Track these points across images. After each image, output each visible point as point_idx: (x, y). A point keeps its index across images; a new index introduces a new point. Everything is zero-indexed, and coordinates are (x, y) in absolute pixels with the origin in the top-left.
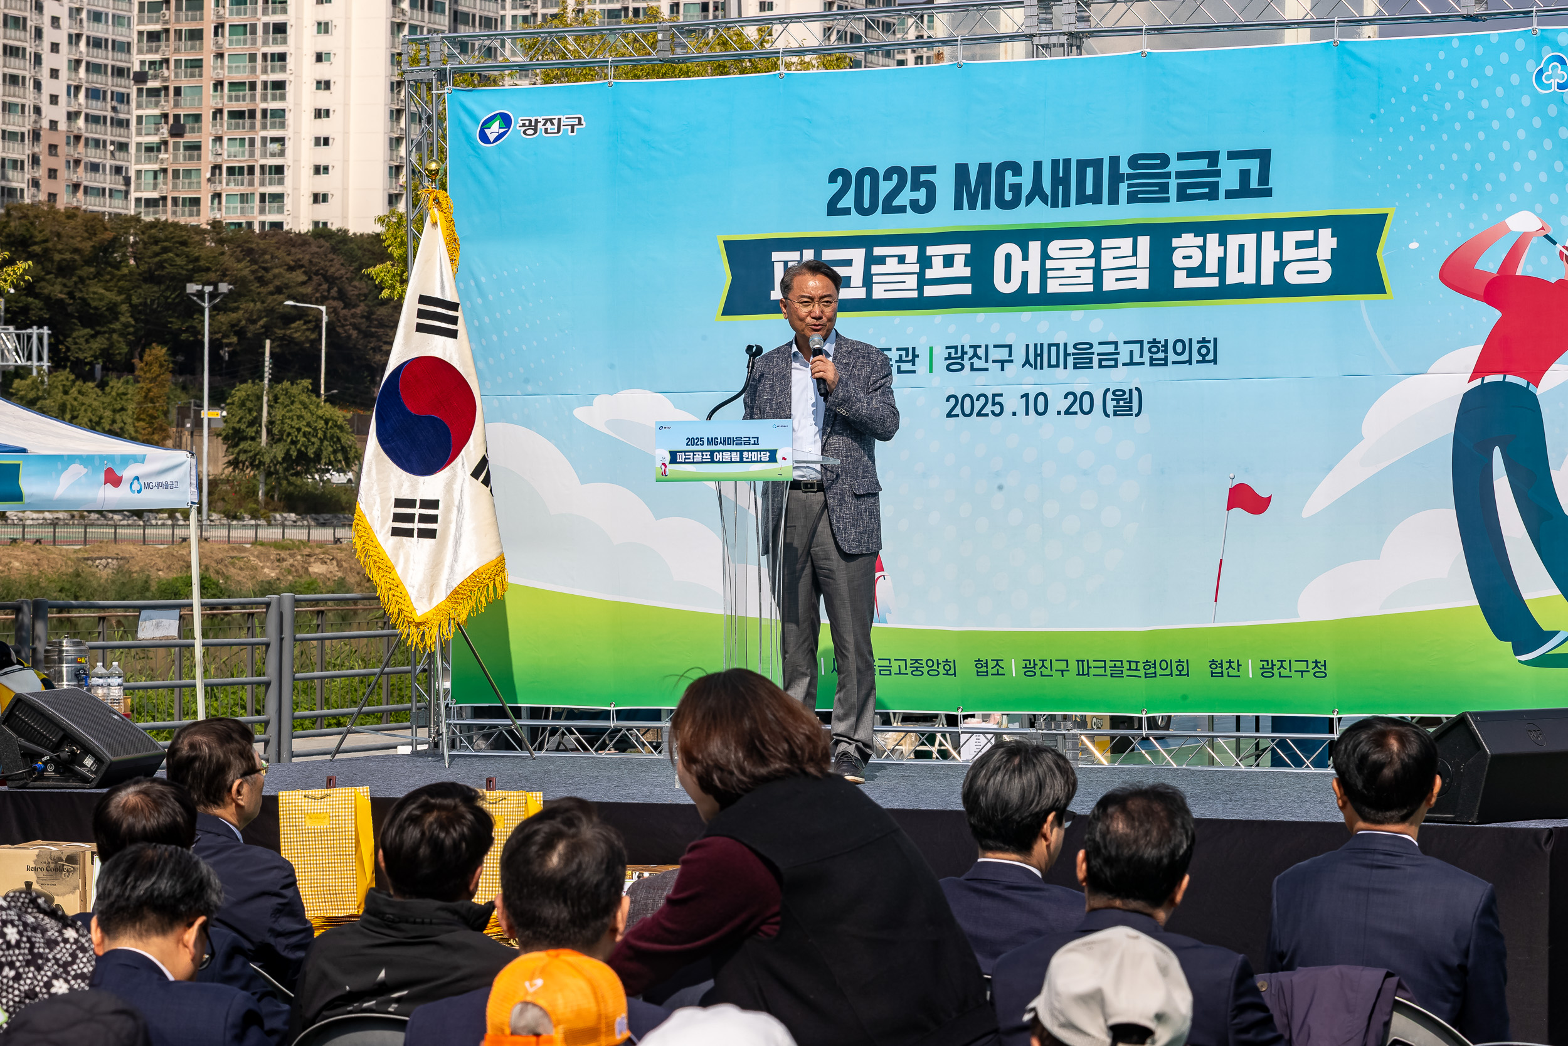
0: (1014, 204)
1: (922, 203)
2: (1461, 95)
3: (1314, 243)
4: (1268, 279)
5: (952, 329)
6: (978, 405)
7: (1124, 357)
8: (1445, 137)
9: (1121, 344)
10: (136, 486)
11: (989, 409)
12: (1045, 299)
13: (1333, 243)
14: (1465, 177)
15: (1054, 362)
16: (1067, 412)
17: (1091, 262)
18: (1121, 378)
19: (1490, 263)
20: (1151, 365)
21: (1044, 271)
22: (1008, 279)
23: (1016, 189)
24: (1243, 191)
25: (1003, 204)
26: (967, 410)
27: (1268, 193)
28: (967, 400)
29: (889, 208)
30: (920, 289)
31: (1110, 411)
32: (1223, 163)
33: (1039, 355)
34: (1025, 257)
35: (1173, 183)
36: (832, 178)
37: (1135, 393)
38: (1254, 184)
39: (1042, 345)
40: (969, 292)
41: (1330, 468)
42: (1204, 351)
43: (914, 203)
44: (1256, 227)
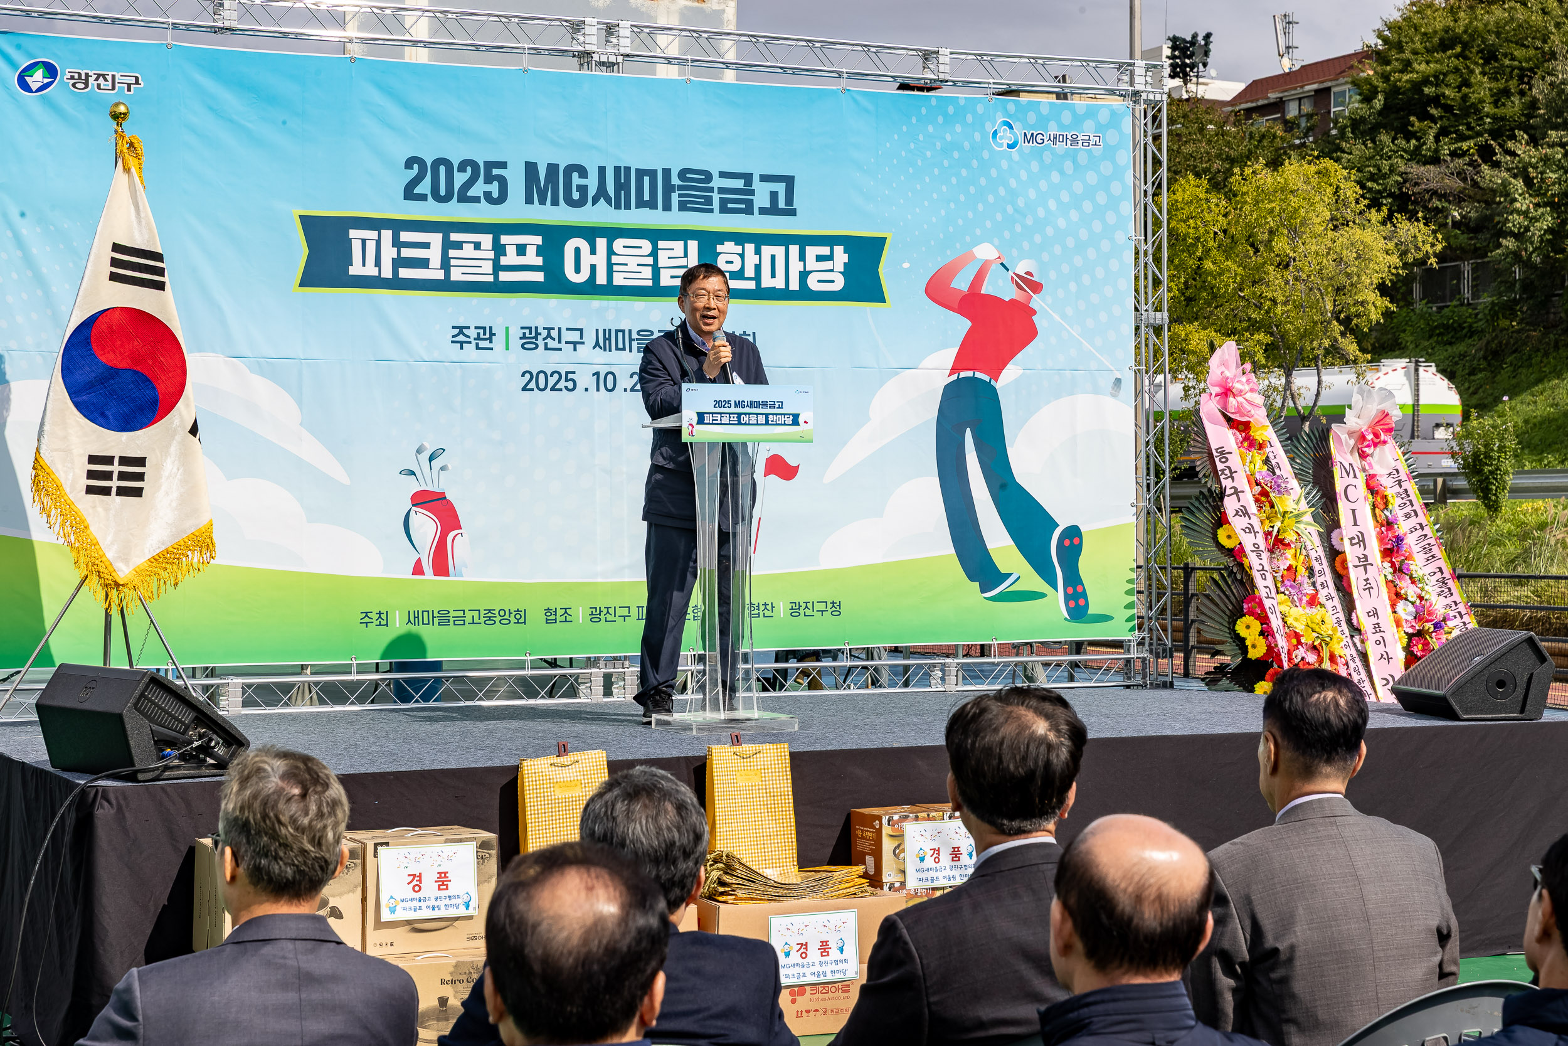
0: (581, 203)
1: (495, 195)
2: (938, 145)
3: (830, 257)
4: (794, 285)
5: (527, 311)
6: (552, 381)
8: (927, 179)
11: (560, 385)
12: (612, 290)
13: (845, 258)
14: (943, 213)
15: (620, 346)
17: (650, 260)
21: (610, 266)
22: (577, 270)
23: (583, 190)
24: (773, 210)
25: (570, 202)
26: (542, 386)
27: (793, 213)
28: (542, 377)
29: (464, 198)
30: (495, 273)
32: (756, 184)
33: (607, 339)
34: (593, 251)
35: (716, 197)
36: (409, 164)
38: (782, 204)
39: (610, 330)
40: (541, 279)
41: (845, 442)
43: (488, 195)
44: (785, 240)
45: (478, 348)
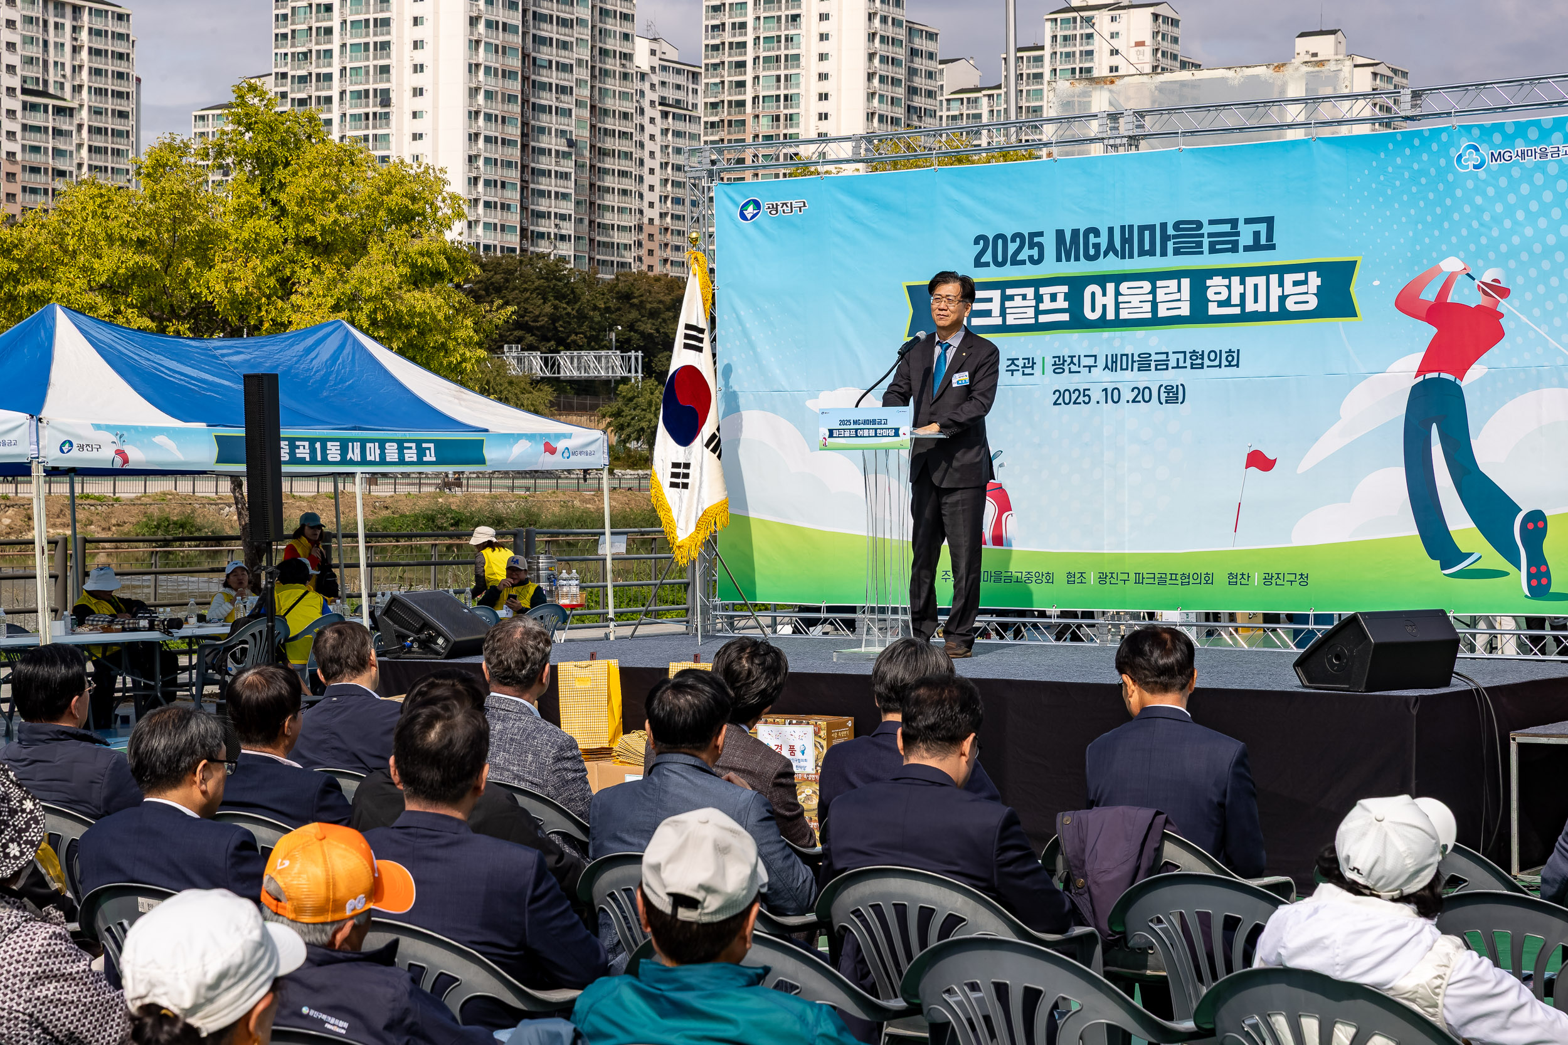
0: (1095, 257)
1: (1036, 257)
2: (1407, 175)
3: (1305, 282)
4: (1274, 308)
5: (1056, 344)
6: (1074, 397)
7: (1172, 363)
8: (1396, 206)
9: (1170, 354)
10: (566, 455)
11: (1080, 400)
12: (1120, 323)
13: (1318, 281)
14: (1411, 234)
15: (1124, 366)
16: (1134, 401)
17: (1150, 297)
18: (1171, 377)
19: (1429, 295)
20: (1192, 368)
21: (1117, 304)
22: (1093, 310)
23: (1097, 246)
24: (1256, 246)
25: (1088, 258)
26: (1067, 400)
27: (1272, 247)
28: (1067, 393)
29: (1014, 262)
30: (1036, 318)
31: (1163, 400)
32: (1241, 226)
33: (1114, 362)
34: (1104, 294)
35: (1206, 241)
36: (976, 242)
37: (1180, 388)
38: (1263, 241)
39: (1117, 355)
40: (1067, 319)
41: (1317, 439)
42: (1230, 358)
43: (1031, 258)
44: (1265, 271)
45: (1024, 374)
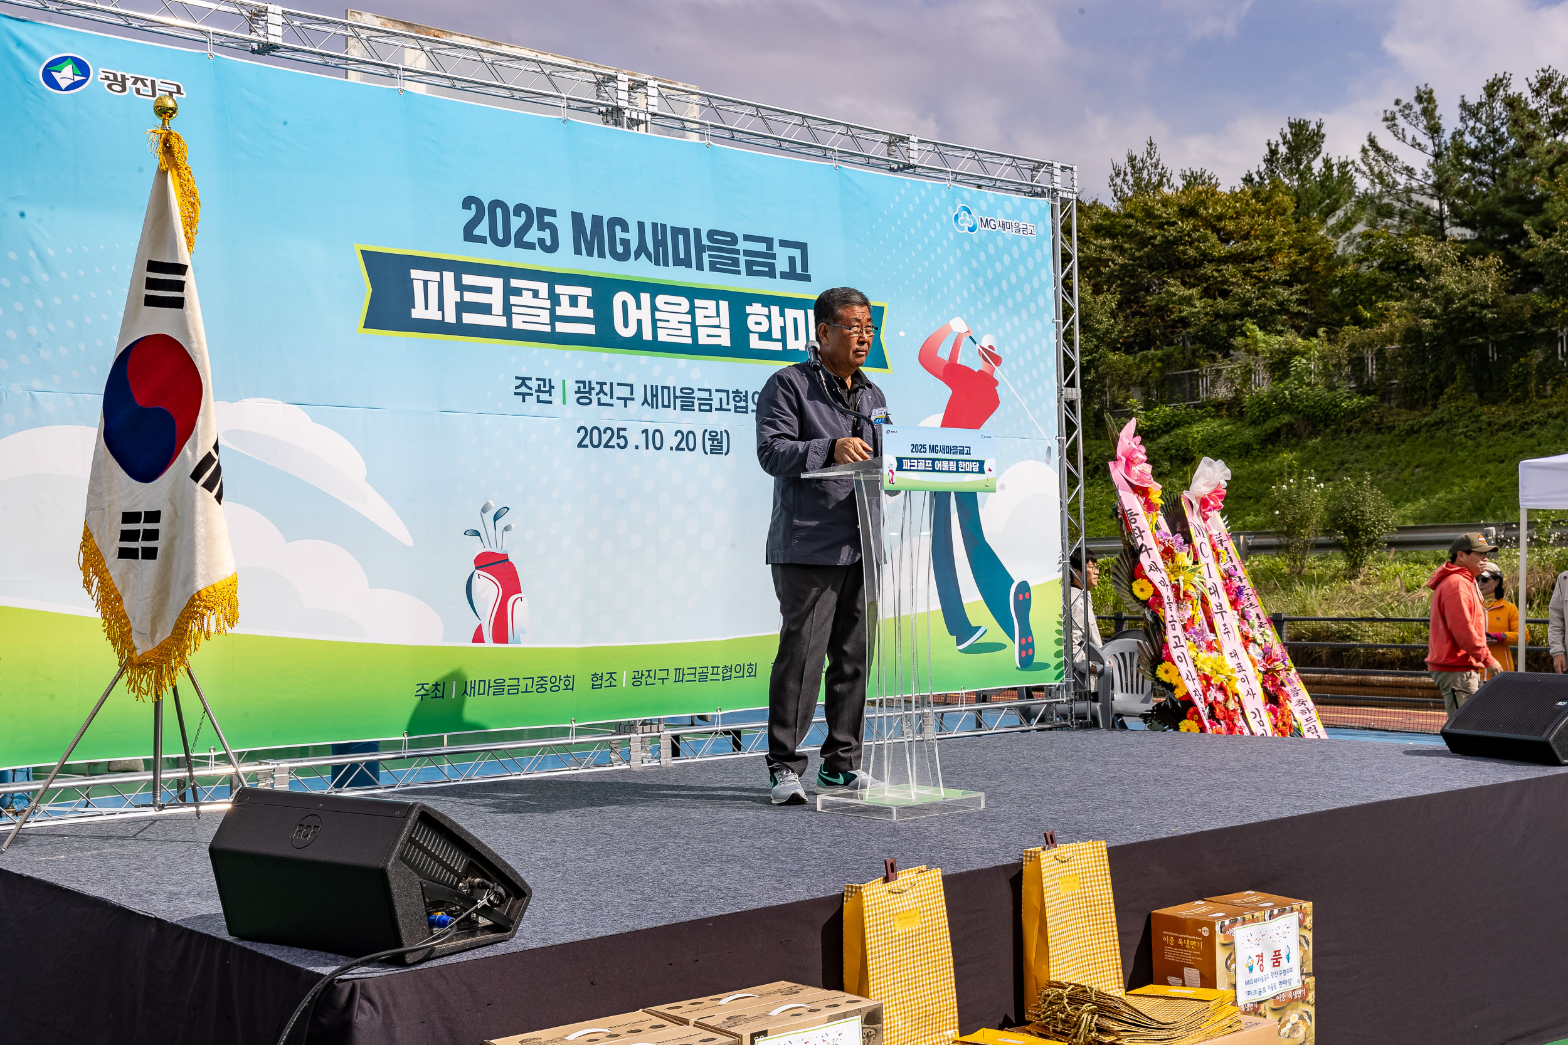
0: (624, 257)
1: (548, 243)
5: (581, 365)
6: (605, 438)
7: (716, 403)
9: (713, 392)
11: (614, 442)
12: (656, 346)
14: (926, 286)
15: (666, 403)
16: (678, 448)
17: (688, 318)
20: (736, 411)
21: (654, 321)
22: (626, 325)
23: (626, 243)
24: (791, 275)
25: (618, 256)
26: (596, 442)
27: (808, 278)
28: (595, 433)
29: (521, 244)
30: (553, 324)
31: (708, 449)
32: (777, 249)
33: (654, 396)
34: (639, 307)
35: (742, 259)
36: (466, 205)
37: (725, 435)
38: (799, 270)
39: (657, 386)
40: (593, 332)
43: (541, 241)
44: (804, 304)
45: (539, 401)
